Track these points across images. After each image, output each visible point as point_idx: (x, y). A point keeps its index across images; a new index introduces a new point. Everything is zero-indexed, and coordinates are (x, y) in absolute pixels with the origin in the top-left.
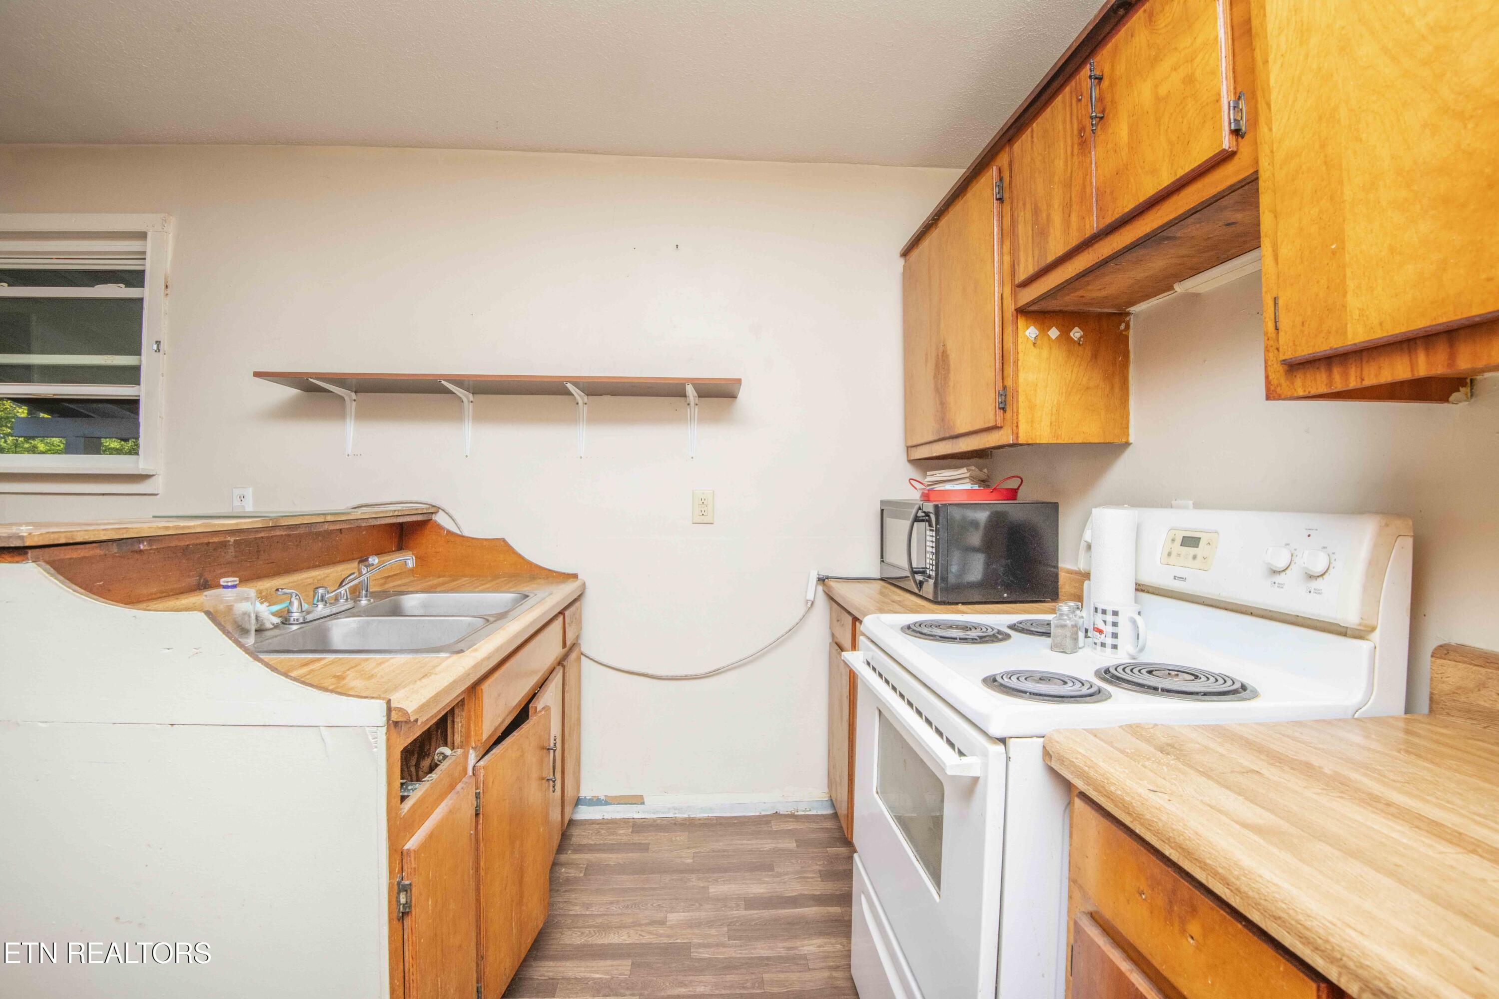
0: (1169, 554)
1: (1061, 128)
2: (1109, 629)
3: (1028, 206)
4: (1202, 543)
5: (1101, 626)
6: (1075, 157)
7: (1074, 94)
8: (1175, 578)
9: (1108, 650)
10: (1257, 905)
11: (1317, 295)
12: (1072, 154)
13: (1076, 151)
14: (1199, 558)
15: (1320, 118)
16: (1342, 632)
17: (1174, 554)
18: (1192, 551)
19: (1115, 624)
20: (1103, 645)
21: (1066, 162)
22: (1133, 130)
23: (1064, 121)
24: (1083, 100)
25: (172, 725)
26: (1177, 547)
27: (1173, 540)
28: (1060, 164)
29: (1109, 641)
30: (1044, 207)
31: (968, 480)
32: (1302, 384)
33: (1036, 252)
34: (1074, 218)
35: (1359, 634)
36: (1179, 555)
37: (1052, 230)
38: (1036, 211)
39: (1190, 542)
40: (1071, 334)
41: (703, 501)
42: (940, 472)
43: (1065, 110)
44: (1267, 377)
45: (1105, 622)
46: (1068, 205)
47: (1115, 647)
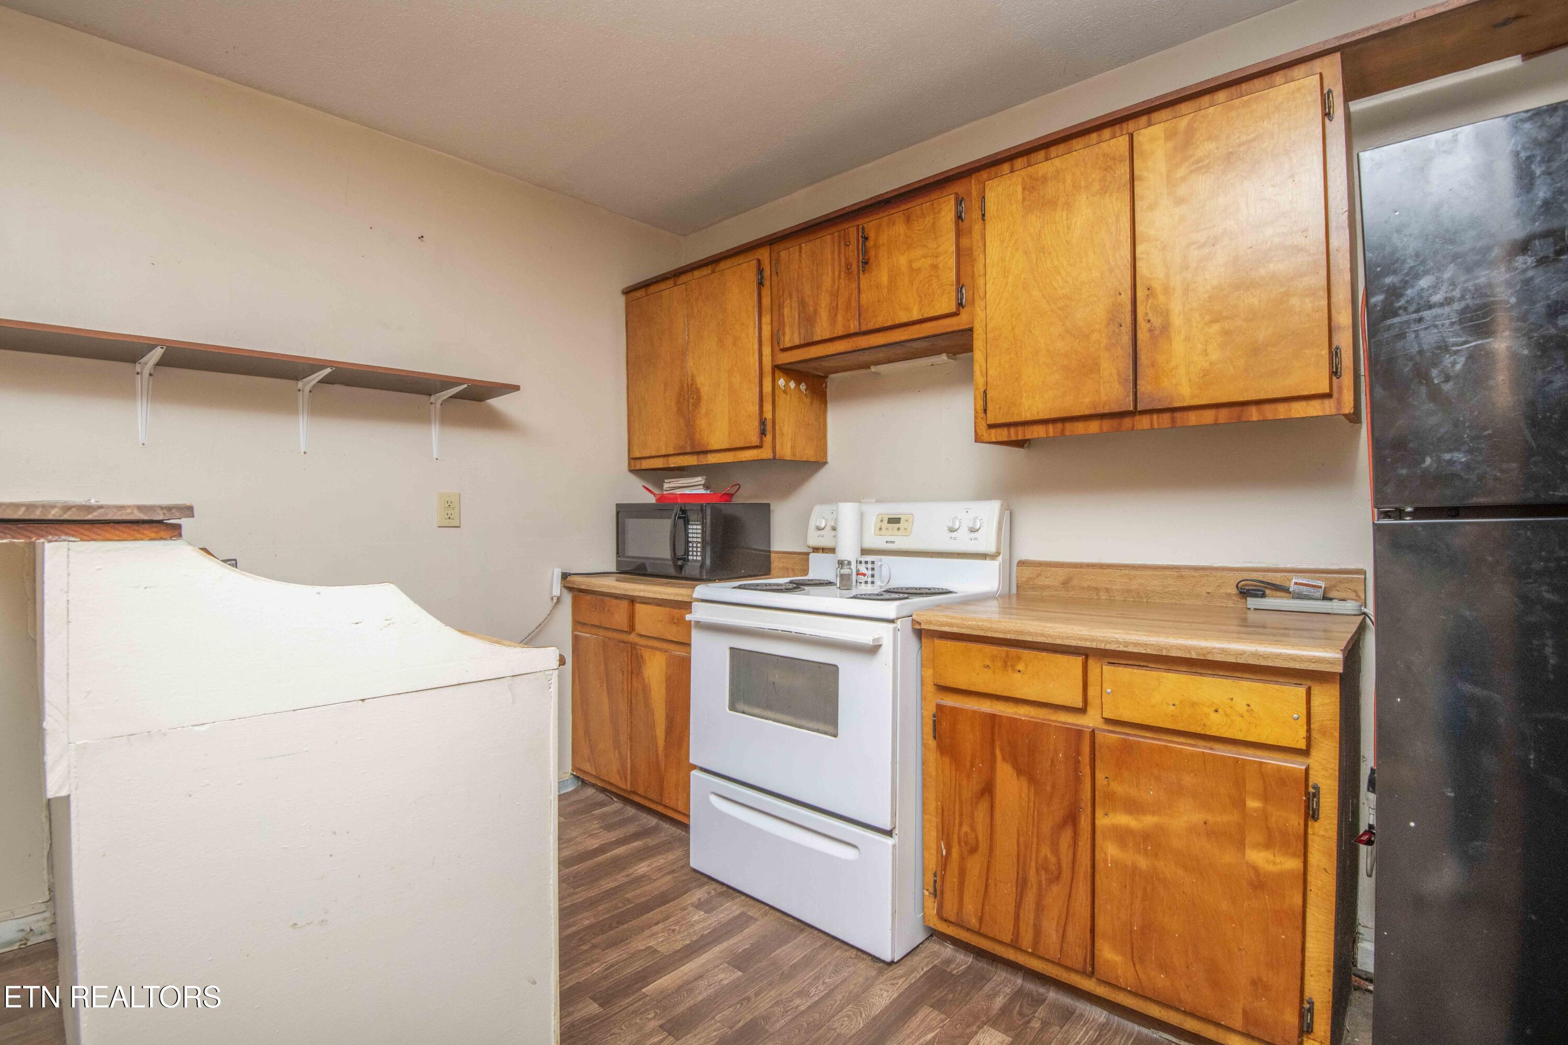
0: (880, 529)
1: (829, 256)
2: (870, 572)
3: (795, 298)
4: (902, 521)
5: (864, 571)
6: (841, 281)
7: (842, 239)
8: (887, 542)
9: (869, 585)
10: (1059, 637)
11: (1008, 396)
12: (839, 277)
13: (843, 275)
14: (902, 529)
15: (1012, 316)
16: (984, 556)
17: (884, 528)
18: (897, 526)
19: (873, 569)
20: (866, 582)
21: (833, 280)
22: (892, 279)
23: (833, 253)
24: (850, 246)
25: (363, 700)
26: (885, 524)
27: (882, 521)
28: (827, 281)
29: (870, 580)
30: (811, 303)
31: (702, 487)
32: (995, 434)
33: (803, 331)
34: (840, 318)
35: (993, 557)
36: (887, 529)
37: (818, 320)
38: (803, 304)
39: (894, 521)
40: (801, 386)
41: (449, 503)
42: (676, 480)
43: (834, 246)
44: (976, 431)
45: (867, 568)
46: (835, 308)
47: (873, 583)
